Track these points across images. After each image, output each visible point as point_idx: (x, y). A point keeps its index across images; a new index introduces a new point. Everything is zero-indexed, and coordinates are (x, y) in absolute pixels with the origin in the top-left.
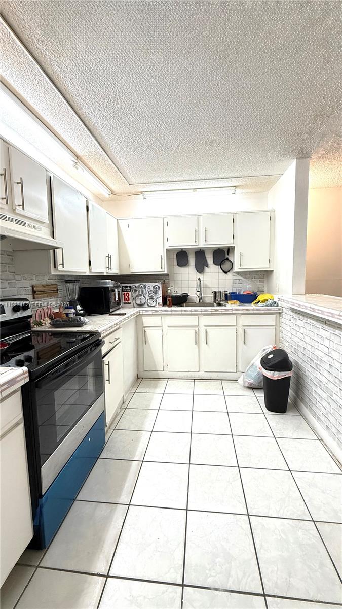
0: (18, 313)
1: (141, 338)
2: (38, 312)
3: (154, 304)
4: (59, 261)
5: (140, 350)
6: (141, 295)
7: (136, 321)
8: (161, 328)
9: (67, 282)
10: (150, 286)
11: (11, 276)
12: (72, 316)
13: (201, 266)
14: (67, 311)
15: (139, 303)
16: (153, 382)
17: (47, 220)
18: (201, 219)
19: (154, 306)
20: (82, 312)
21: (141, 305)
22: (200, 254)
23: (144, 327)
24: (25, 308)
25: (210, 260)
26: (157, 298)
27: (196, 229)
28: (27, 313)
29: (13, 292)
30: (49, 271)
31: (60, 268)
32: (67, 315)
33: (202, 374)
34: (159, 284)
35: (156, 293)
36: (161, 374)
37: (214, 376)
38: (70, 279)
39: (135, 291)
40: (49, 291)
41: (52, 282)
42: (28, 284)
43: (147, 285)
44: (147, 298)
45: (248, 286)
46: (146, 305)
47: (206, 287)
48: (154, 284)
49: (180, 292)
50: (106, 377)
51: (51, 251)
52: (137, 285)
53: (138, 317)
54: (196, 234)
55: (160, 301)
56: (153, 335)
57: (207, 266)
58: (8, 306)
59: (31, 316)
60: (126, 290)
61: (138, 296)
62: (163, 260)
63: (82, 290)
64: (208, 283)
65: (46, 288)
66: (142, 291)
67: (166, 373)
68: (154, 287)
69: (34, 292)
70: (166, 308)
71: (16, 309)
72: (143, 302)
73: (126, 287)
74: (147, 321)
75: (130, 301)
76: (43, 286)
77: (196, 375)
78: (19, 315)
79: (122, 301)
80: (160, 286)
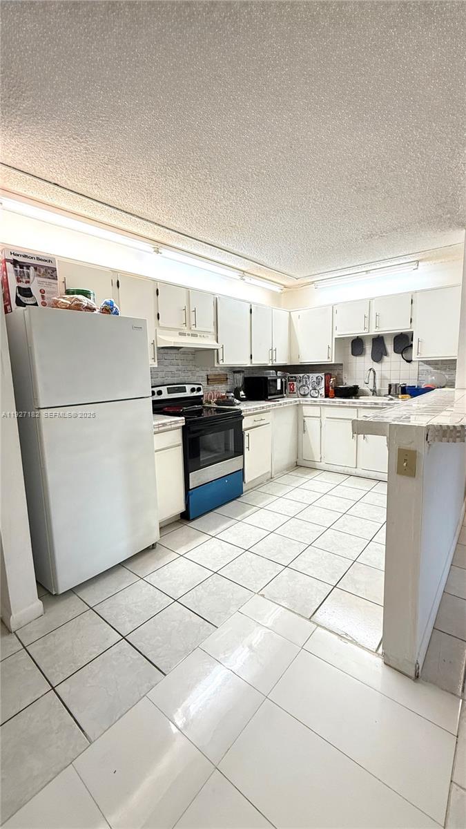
0: (195, 393)
1: (300, 427)
2: (210, 394)
3: (316, 395)
4: (220, 358)
5: (300, 439)
6: (305, 386)
7: (297, 411)
8: (319, 419)
9: (235, 372)
10: (313, 376)
11: (193, 369)
12: (230, 398)
13: (379, 354)
14: (228, 394)
15: (302, 393)
16: (308, 470)
17: (212, 330)
18: (373, 302)
19: (316, 397)
20: (244, 397)
21: (304, 396)
22: (378, 341)
23: (305, 417)
24: (199, 390)
25: (390, 347)
26: (320, 389)
27: (367, 315)
28: (201, 393)
29: (194, 379)
30: (214, 364)
31: (221, 362)
32: (227, 397)
33: (359, 471)
34: (322, 375)
35: (319, 384)
36: (318, 465)
37: (373, 475)
38: (235, 370)
39: (300, 381)
40: (221, 379)
41: (223, 372)
42: (204, 374)
43: (311, 375)
44: (311, 388)
45: (430, 379)
46: (309, 396)
47: (383, 378)
48: (317, 375)
49: (349, 383)
50: (246, 445)
51: (216, 351)
52: (301, 375)
53: (299, 406)
54: (367, 319)
55: (323, 391)
56: (312, 425)
57: (386, 354)
58: (188, 387)
59: (202, 396)
60: (292, 381)
61: (302, 386)
62: (330, 351)
63: (246, 380)
64: (387, 375)
65: (218, 377)
66: (306, 381)
67: (322, 465)
68: (317, 378)
69: (208, 380)
70: (327, 399)
71: (193, 390)
72: (306, 393)
73: (292, 377)
74: (307, 411)
75: (295, 391)
76: (215, 375)
77: (353, 471)
78: (195, 394)
79: (288, 391)
80: (323, 377)
